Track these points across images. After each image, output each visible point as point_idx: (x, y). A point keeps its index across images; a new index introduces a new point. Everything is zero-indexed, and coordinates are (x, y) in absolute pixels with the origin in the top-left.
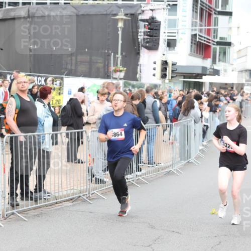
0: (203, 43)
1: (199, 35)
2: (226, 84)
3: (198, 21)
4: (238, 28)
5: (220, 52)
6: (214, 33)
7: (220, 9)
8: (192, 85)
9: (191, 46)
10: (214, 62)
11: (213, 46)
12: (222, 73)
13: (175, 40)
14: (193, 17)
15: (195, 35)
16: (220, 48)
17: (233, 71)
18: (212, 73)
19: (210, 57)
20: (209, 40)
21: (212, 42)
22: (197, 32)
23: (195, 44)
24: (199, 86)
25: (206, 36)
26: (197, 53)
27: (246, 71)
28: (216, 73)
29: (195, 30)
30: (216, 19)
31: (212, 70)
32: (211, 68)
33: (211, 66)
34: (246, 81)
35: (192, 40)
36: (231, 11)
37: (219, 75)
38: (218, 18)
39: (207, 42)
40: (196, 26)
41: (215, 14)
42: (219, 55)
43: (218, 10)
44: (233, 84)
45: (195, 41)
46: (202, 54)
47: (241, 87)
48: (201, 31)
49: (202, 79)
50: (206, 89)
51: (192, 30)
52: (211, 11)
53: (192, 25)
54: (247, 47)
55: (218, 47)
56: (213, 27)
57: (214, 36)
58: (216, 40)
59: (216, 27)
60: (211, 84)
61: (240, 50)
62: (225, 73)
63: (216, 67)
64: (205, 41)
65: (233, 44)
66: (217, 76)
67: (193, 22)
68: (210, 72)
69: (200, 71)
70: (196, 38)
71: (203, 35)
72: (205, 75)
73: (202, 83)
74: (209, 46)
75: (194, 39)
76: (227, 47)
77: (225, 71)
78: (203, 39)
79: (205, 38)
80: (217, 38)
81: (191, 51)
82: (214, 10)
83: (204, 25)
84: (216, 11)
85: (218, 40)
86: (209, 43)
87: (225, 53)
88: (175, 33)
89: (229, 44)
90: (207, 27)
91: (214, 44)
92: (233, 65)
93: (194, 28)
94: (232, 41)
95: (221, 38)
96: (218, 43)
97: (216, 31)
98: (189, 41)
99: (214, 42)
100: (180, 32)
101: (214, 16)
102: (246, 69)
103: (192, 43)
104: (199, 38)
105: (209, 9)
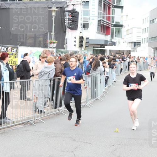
0: (105, 26)
1: (103, 20)
2: (120, 51)
3: (102, 12)
4: (127, 16)
5: (116, 31)
6: (112, 19)
7: (115, 4)
8: (99, 52)
9: (98, 27)
10: (112, 37)
11: (111, 27)
12: (117, 44)
13: (88, 23)
14: (99, 9)
15: (100, 20)
16: (116, 28)
17: (124, 42)
18: (111, 44)
19: (109, 34)
20: (109, 23)
21: (111, 25)
22: (102, 19)
23: (100, 26)
24: (103, 52)
25: (107, 21)
26: (102, 32)
27: (132, 42)
28: (114, 44)
29: (100, 17)
30: (113, 11)
31: (111, 42)
32: (110, 41)
33: (110, 40)
34: (132, 49)
35: (98, 23)
36: (122, 5)
37: (115, 45)
38: (114, 10)
39: (108, 25)
40: (101, 15)
41: (113, 7)
42: (115, 33)
43: (114, 5)
44: (124, 51)
45: (100, 24)
46: (105, 33)
47: (129, 52)
48: (104, 18)
49: (105, 48)
50: (107, 54)
51: (98, 17)
52: (110, 5)
53: (99, 14)
54: (132, 28)
55: (114, 28)
56: (112, 16)
57: (112, 21)
58: (113, 24)
59: (113, 16)
60: (110, 51)
61: (128, 30)
62: (119, 44)
63: (113, 40)
64: (106, 24)
65: (124, 26)
66: (114, 46)
67: (99, 12)
68: (109, 43)
69: (103, 43)
70: (101, 22)
71: (105, 21)
72: (107, 45)
73: (105, 50)
74: (109, 27)
75: (99, 23)
76: (120, 28)
77: (119, 43)
78: (105, 23)
79: (106, 22)
80: (114, 22)
81: (98, 30)
82: (112, 5)
83: (106, 14)
84: (113, 6)
85: (115, 23)
86: (109, 25)
87: (119, 32)
88: (88, 19)
89: (121, 26)
90: (107, 16)
91: (112, 26)
92: (124, 39)
93: (99, 16)
94: (123, 24)
95: (116, 22)
96: (115, 26)
97: (113, 18)
98: (97, 24)
99: (112, 24)
100: (91, 18)
101: (112, 9)
102: (132, 41)
103: (98, 25)
104: (103, 23)
105: (109, 4)
